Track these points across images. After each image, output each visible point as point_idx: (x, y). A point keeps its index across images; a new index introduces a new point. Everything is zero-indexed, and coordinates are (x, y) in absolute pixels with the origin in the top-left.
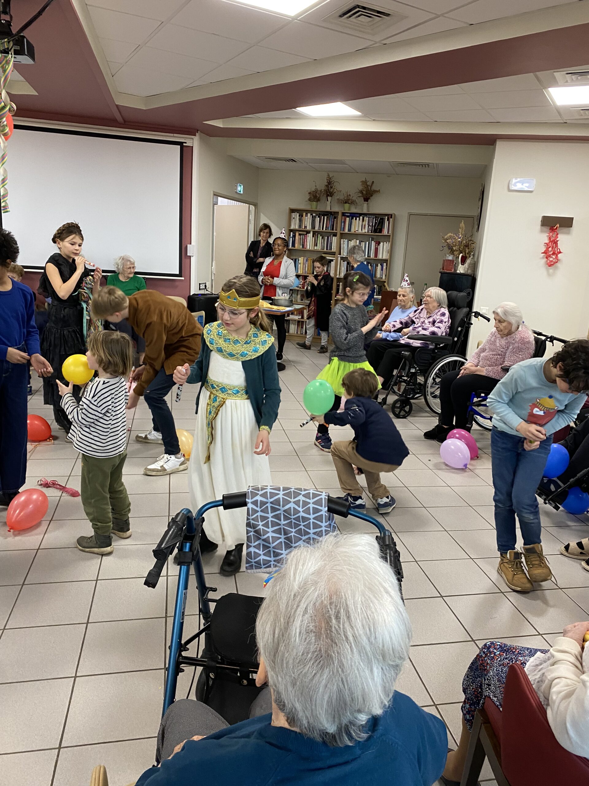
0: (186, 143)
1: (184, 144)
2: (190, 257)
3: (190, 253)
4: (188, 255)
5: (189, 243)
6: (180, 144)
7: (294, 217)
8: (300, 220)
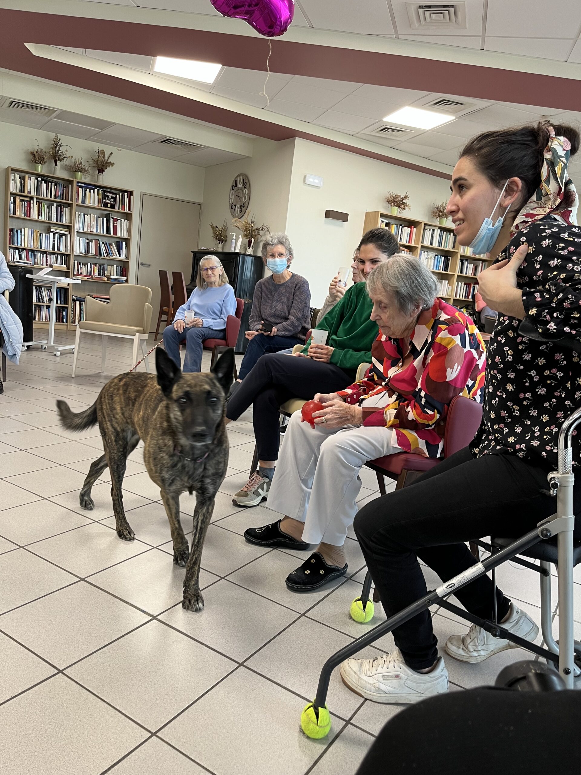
7: (13, 178)
8: (21, 183)
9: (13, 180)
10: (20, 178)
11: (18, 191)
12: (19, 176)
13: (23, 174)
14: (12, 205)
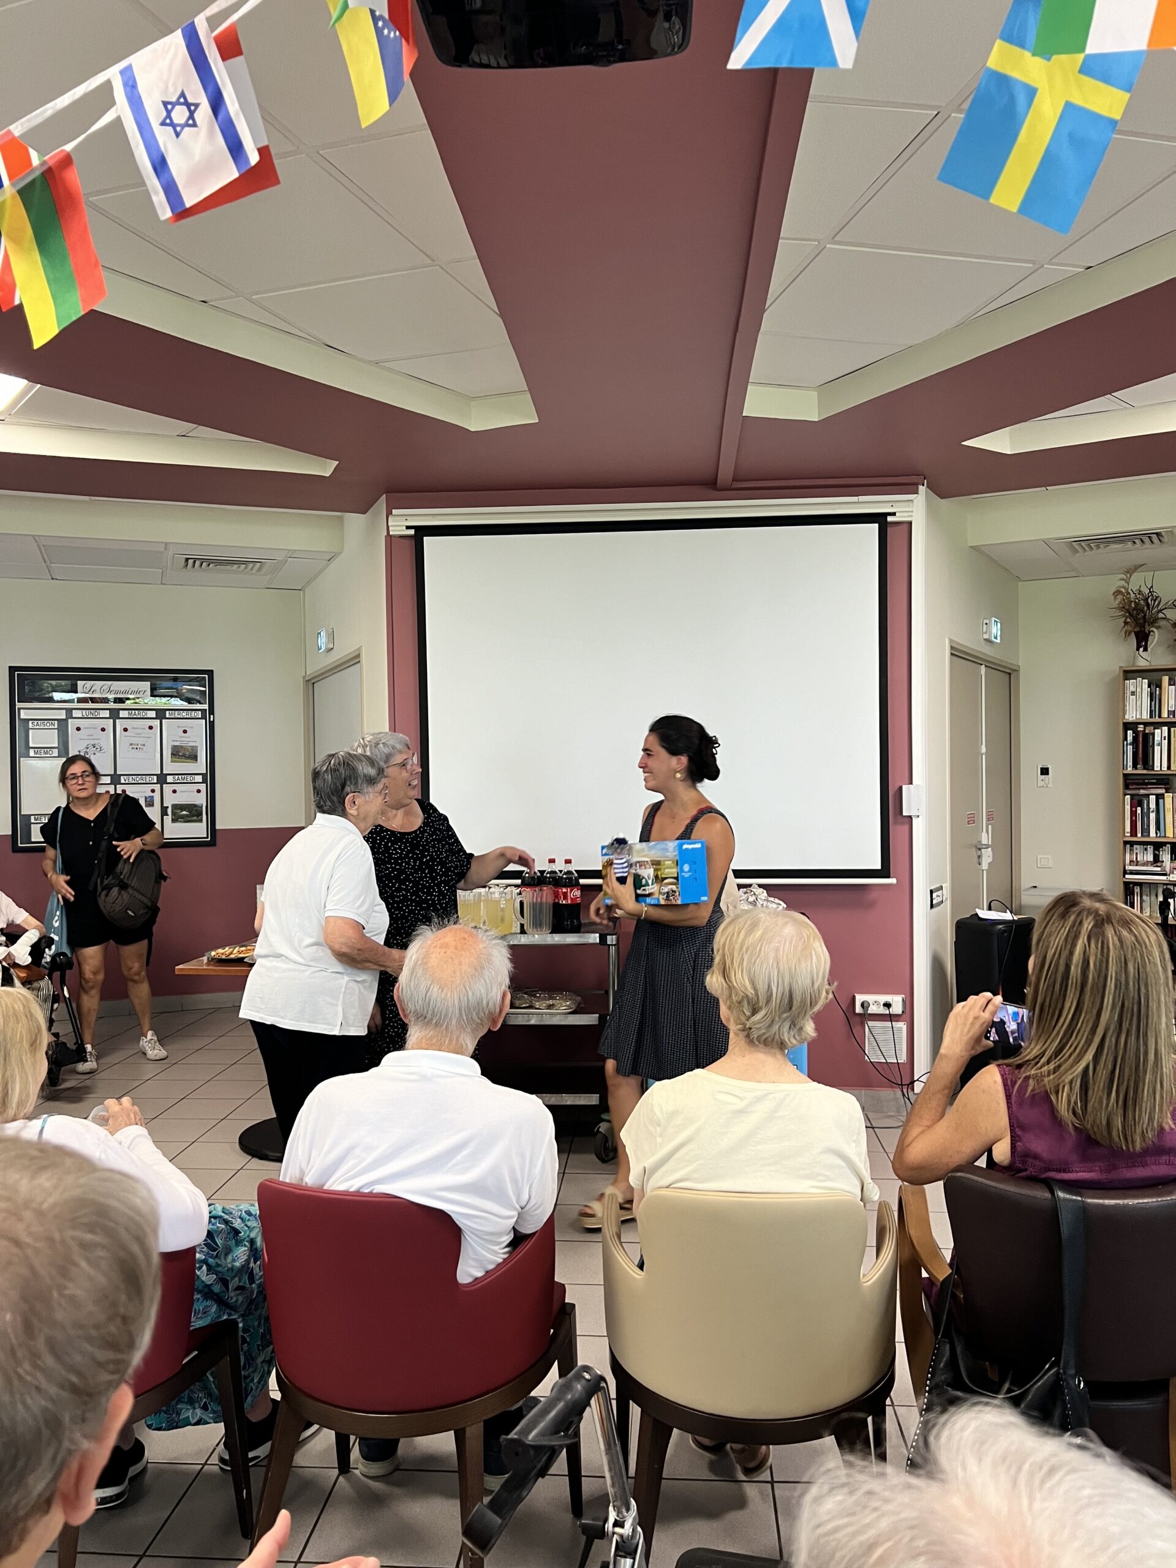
0: (894, 514)
1: (890, 519)
2: (910, 817)
3: (909, 809)
4: (905, 814)
5: (907, 780)
6: (879, 518)
7: (1134, 690)
8: (1152, 696)
9: (1133, 693)
10: (1149, 686)
11: (1145, 716)
12: (1146, 681)
13: (1155, 675)
14: (1130, 748)
